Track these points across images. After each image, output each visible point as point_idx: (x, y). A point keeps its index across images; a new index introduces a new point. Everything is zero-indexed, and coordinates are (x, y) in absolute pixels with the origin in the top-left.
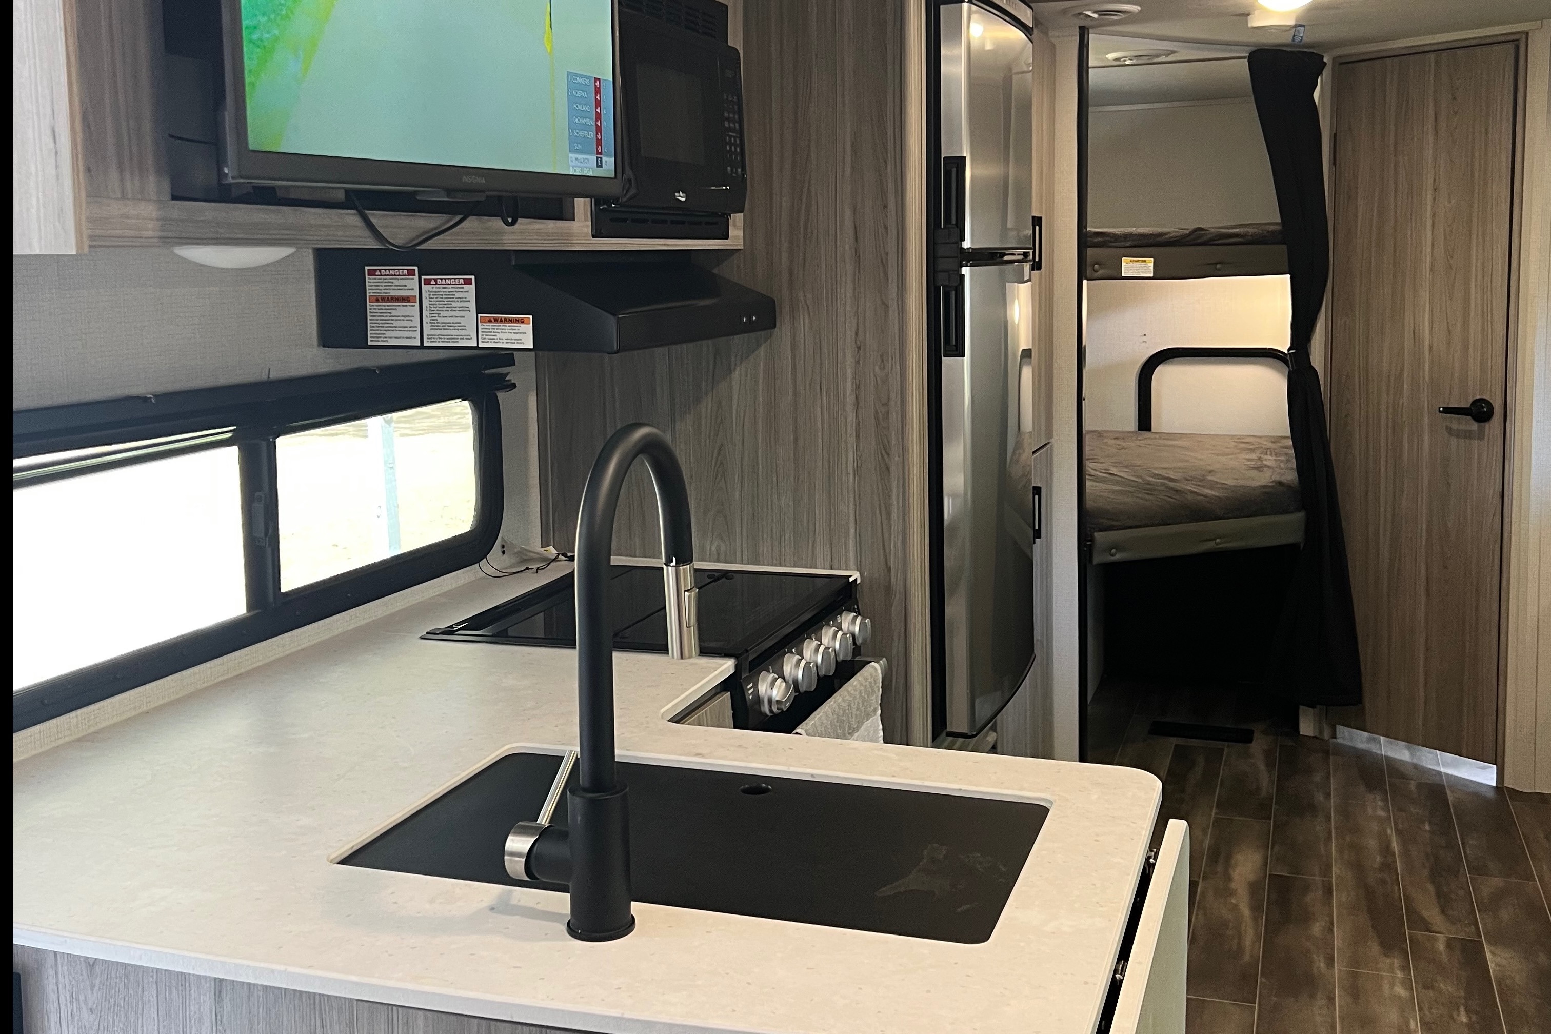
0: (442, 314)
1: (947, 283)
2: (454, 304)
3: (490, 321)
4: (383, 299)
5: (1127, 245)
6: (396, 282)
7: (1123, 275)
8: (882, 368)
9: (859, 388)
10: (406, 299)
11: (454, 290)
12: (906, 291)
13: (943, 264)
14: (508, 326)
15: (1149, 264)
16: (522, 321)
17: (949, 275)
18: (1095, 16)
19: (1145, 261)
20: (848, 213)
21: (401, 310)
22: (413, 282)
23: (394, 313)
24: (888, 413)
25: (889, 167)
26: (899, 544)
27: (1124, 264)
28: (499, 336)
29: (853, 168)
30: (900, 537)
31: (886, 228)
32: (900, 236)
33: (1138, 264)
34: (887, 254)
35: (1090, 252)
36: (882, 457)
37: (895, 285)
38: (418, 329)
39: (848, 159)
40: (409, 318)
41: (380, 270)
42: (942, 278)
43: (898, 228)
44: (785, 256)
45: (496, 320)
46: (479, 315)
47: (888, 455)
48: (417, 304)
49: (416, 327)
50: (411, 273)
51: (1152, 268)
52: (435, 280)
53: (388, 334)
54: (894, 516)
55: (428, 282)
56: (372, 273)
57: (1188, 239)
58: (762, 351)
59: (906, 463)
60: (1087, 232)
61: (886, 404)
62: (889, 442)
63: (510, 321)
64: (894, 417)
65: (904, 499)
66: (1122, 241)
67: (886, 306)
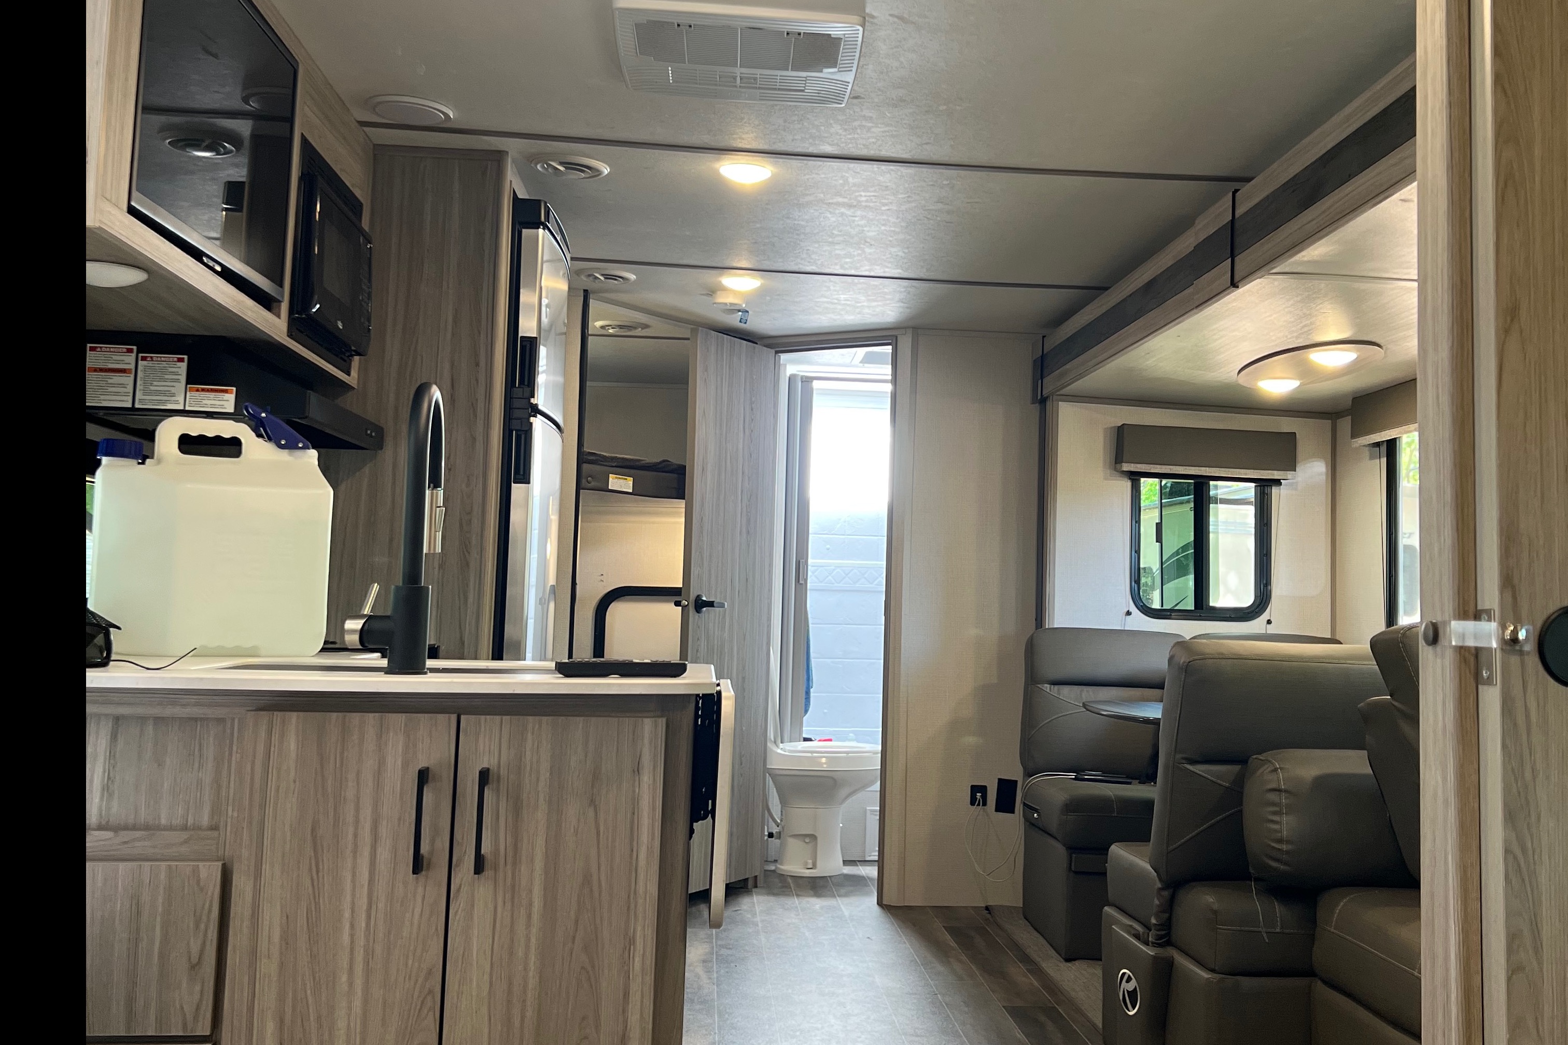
0: (155, 383)
1: (519, 428)
2: (166, 377)
3: (198, 390)
4: (101, 370)
5: (614, 465)
6: (115, 357)
7: (610, 488)
8: (468, 485)
9: (447, 500)
10: (123, 371)
11: (167, 366)
12: (491, 428)
13: (517, 413)
14: (212, 395)
15: (630, 482)
16: (226, 391)
17: (521, 422)
18: (602, 278)
19: (626, 479)
20: (447, 366)
21: (117, 379)
22: (131, 358)
23: (110, 381)
24: (470, 521)
25: (482, 335)
26: (474, 621)
27: (610, 479)
28: (205, 402)
29: (453, 334)
30: (475, 616)
31: (477, 380)
32: (488, 389)
33: (622, 481)
34: (477, 400)
35: (585, 467)
36: (464, 554)
37: (482, 422)
38: (131, 394)
39: (450, 328)
40: (123, 385)
41: (101, 347)
42: (516, 424)
43: (487, 382)
44: (392, 396)
45: (203, 390)
46: (189, 386)
47: (469, 553)
48: (132, 376)
49: (129, 393)
50: (130, 351)
51: (631, 485)
52: (151, 357)
53: (102, 397)
54: (471, 600)
55: (144, 359)
56: (92, 349)
57: (660, 466)
58: (367, 470)
59: (483, 559)
60: (584, 452)
61: (470, 513)
62: (469, 543)
63: (216, 391)
64: (476, 522)
65: (479, 588)
66: (609, 462)
67: (474, 439)
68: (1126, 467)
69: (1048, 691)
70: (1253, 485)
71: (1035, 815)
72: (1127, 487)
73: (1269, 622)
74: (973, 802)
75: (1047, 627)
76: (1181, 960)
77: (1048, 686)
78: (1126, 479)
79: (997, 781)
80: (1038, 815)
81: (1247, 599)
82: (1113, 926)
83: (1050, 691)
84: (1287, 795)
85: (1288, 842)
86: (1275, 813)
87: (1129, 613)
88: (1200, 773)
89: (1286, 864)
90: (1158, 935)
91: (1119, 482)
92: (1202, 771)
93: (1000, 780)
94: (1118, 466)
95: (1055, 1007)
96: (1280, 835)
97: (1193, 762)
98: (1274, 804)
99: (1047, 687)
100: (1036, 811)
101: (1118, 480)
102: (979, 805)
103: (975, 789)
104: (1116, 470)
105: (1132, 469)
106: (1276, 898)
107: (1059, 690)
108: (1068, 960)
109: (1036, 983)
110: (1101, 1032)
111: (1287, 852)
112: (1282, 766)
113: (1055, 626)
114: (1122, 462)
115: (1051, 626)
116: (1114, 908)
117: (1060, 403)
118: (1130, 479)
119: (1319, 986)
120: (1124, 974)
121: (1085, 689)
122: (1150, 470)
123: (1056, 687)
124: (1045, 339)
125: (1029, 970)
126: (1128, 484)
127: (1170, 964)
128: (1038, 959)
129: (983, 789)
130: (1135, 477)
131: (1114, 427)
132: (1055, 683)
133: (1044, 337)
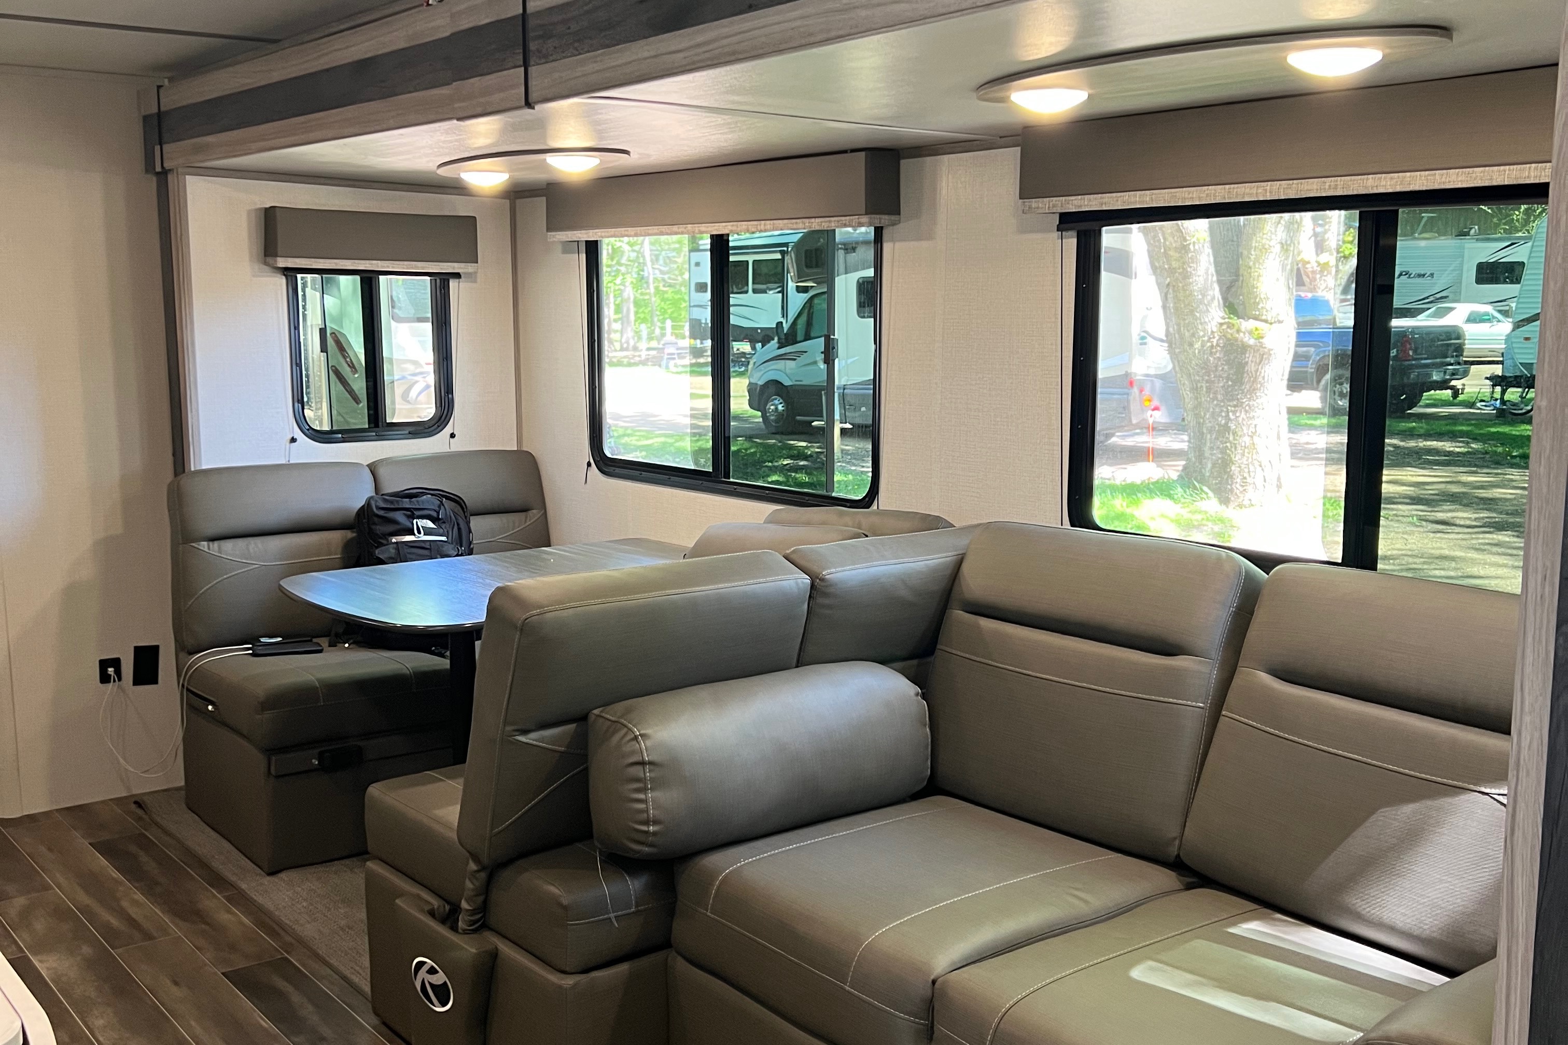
68: (282, 263)
69: (206, 549)
70: (428, 278)
71: (210, 708)
72: (281, 285)
73: (453, 436)
74: (105, 678)
75: (193, 469)
76: (507, 950)
77: (205, 543)
78: (279, 275)
79: (132, 649)
80: (213, 708)
81: (427, 410)
82: (398, 901)
83: (209, 549)
84: (652, 767)
85: (655, 822)
86: (638, 790)
87: (293, 440)
88: (535, 743)
89: (651, 845)
90: (471, 921)
91: (271, 279)
92: (536, 740)
93: (138, 650)
94: (270, 260)
95: (287, 958)
96: (645, 815)
97: (525, 732)
98: (638, 780)
99: (204, 545)
100: (212, 703)
101: (268, 276)
102: (114, 681)
103: (104, 664)
104: (266, 263)
105: (290, 265)
106: (626, 872)
107: (219, 548)
108: (271, 874)
109: (246, 921)
110: (370, 998)
111: (655, 834)
112: (642, 732)
113: (204, 467)
114: (276, 256)
115: (198, 468)
116: (378, 861)
117: (187, 176)
118: (284, 275)
119: (681, 965)
120: (421, 964)
121: (252, 541)
122: (311, 265)
123: (216, 544)
124: (161, 91)
125: (229, 899)
126: (283, 280)
127: (494, 955)
128: (233, 879)
129: (116, 663)
130: (290, 273)
131: (260, 209)
132: (213, 539)
133: (159, 87)
